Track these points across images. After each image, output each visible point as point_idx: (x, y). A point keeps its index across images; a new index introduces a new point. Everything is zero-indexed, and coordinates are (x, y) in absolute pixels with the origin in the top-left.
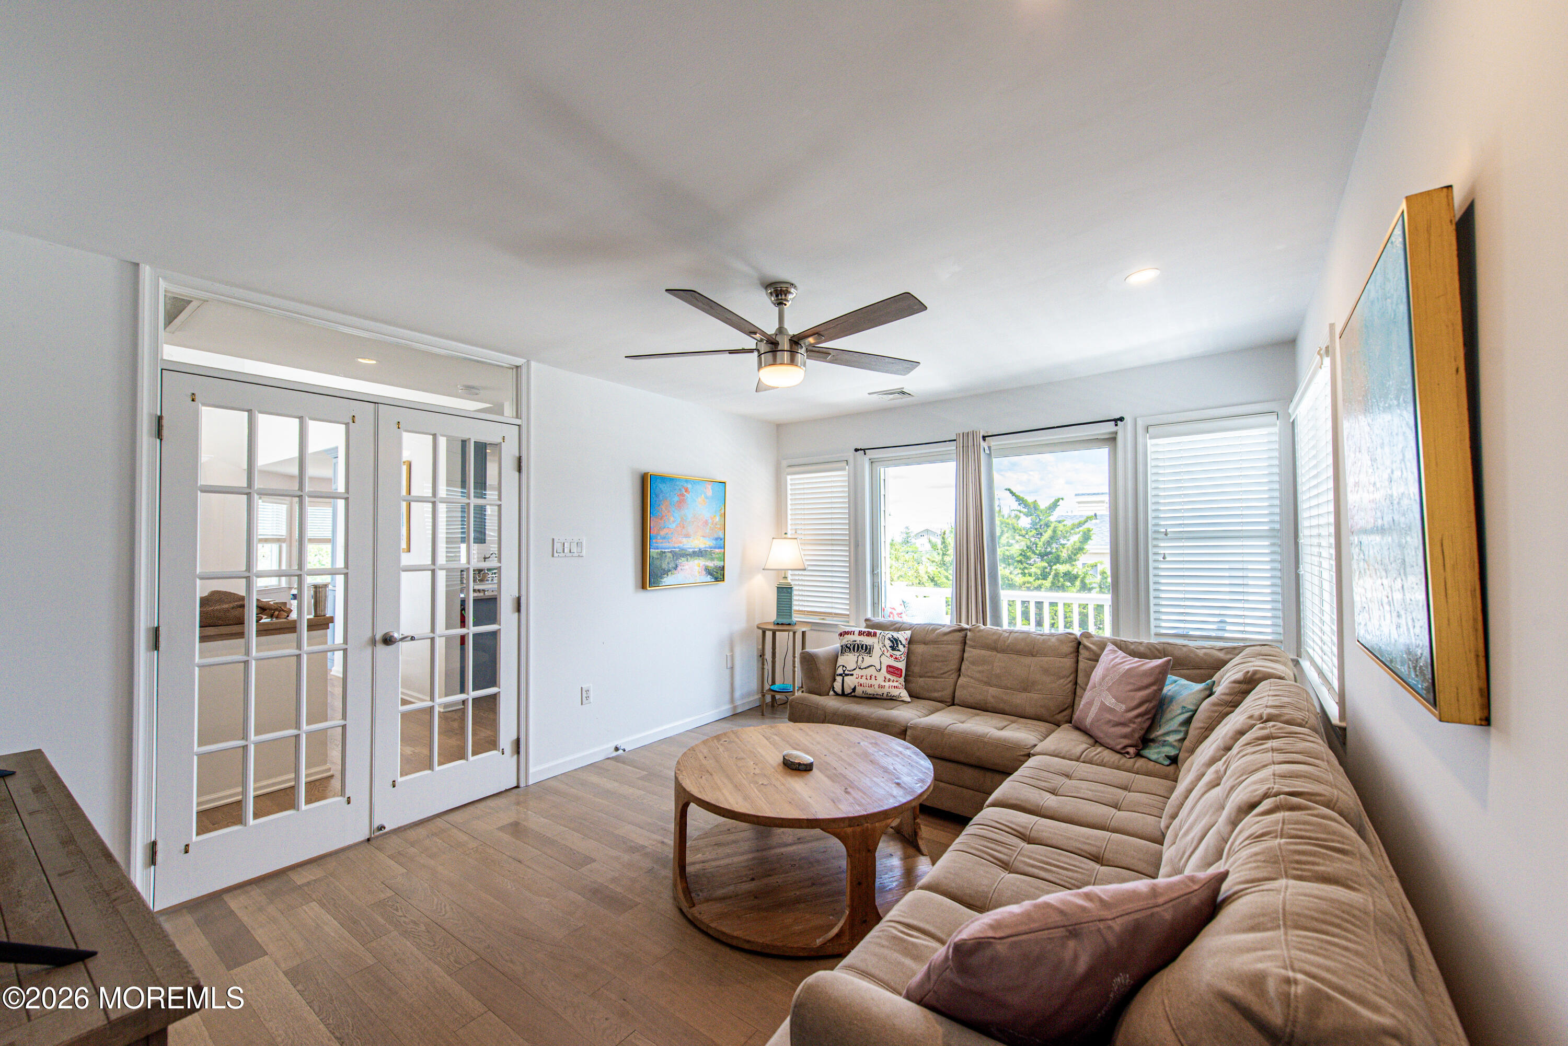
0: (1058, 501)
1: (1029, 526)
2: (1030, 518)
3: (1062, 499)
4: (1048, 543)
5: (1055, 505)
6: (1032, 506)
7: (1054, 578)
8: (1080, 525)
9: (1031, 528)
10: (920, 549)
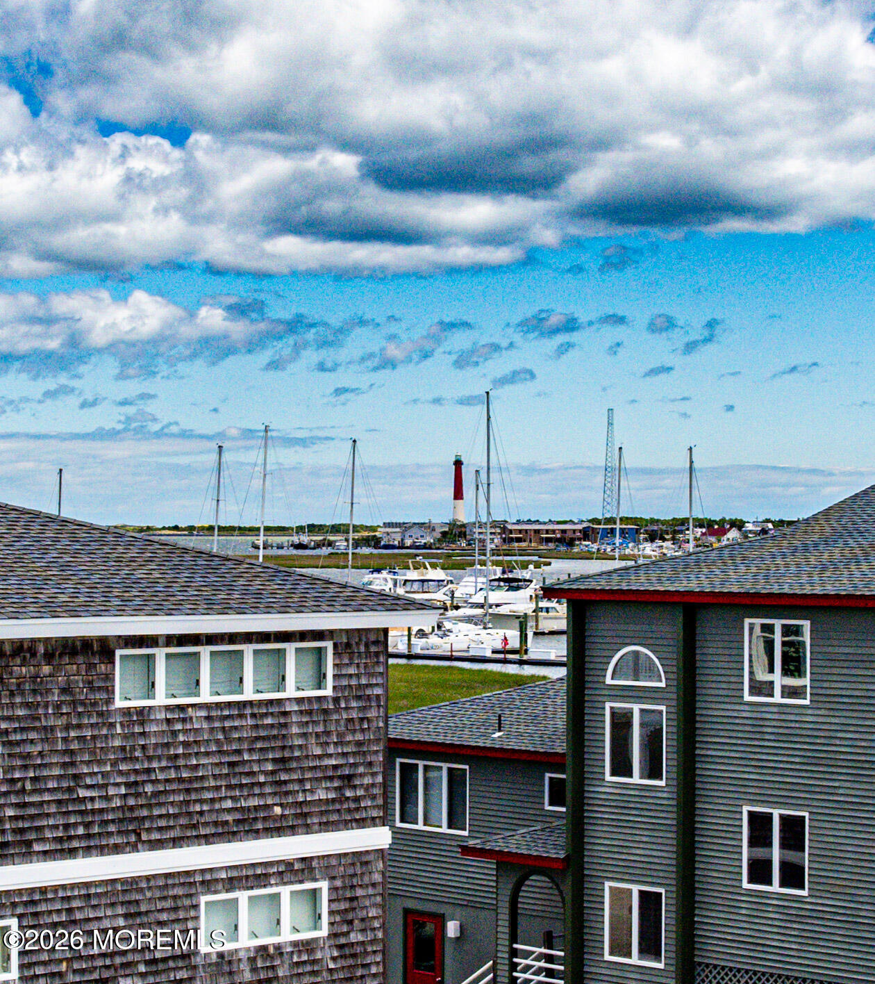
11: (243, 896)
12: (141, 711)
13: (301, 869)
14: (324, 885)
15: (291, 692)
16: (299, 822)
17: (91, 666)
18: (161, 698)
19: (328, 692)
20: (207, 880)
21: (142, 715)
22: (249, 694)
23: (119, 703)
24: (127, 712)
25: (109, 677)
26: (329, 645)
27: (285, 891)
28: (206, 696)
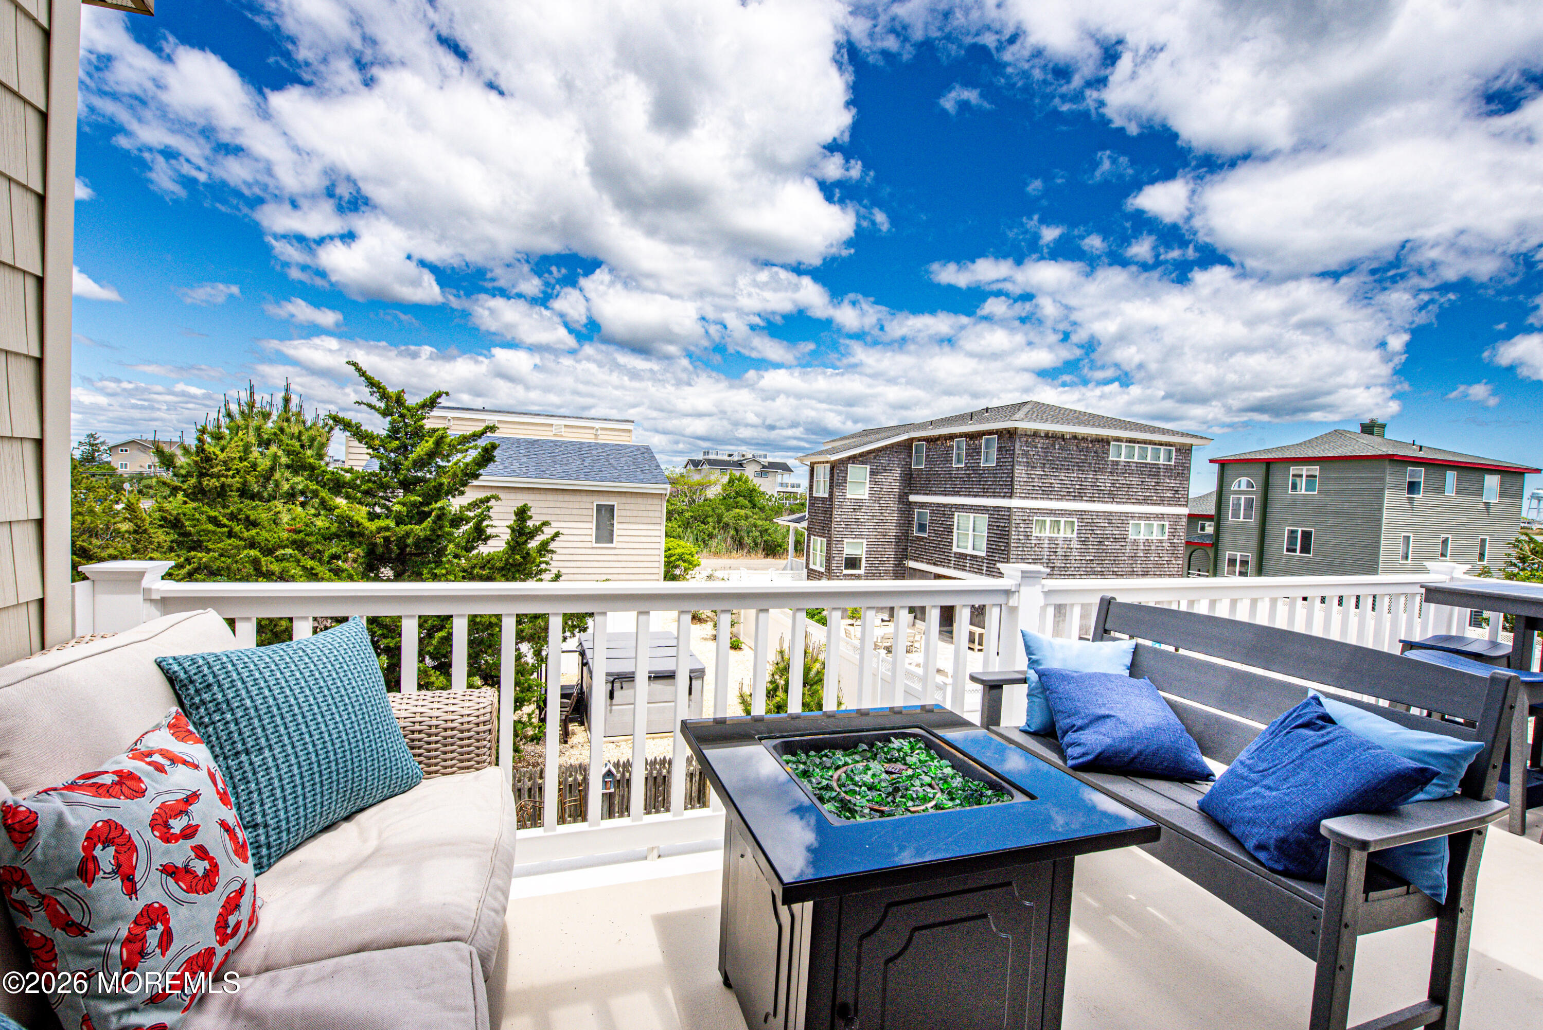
0: (439, 395)
1: (385, 433)
2: (389, 419)
3: (447, 394)
4: (421, 464)
5: (432, 403)
6: (394, 398)
7: (434, 522)
8: (476, 436)
9: (390, 436)
10: (120, 470)
11: (1143, 523)
12: (1117, 462)
13: (1162, 517)
14: (1167, 523)
15: (1161, 462)
16: (1162, 502)
17: (1103, 446)
18: (1123, 459)
19: (1173, 463)
20: (1132, 516)
21: (1117, 463)
22: (1149, 461)
23: (1110, 459)
24: (1113, 461)
25: (1108, 450)
26: (1174, 449)
27: (1155, 523)
28: (1136, 460)
